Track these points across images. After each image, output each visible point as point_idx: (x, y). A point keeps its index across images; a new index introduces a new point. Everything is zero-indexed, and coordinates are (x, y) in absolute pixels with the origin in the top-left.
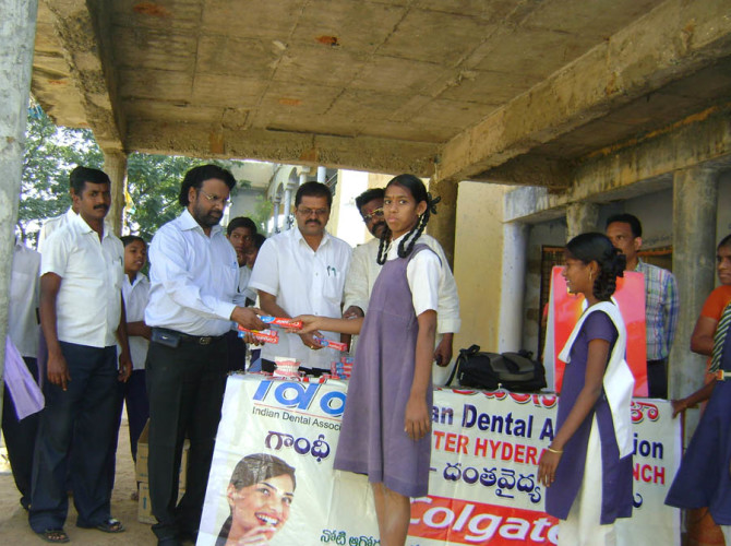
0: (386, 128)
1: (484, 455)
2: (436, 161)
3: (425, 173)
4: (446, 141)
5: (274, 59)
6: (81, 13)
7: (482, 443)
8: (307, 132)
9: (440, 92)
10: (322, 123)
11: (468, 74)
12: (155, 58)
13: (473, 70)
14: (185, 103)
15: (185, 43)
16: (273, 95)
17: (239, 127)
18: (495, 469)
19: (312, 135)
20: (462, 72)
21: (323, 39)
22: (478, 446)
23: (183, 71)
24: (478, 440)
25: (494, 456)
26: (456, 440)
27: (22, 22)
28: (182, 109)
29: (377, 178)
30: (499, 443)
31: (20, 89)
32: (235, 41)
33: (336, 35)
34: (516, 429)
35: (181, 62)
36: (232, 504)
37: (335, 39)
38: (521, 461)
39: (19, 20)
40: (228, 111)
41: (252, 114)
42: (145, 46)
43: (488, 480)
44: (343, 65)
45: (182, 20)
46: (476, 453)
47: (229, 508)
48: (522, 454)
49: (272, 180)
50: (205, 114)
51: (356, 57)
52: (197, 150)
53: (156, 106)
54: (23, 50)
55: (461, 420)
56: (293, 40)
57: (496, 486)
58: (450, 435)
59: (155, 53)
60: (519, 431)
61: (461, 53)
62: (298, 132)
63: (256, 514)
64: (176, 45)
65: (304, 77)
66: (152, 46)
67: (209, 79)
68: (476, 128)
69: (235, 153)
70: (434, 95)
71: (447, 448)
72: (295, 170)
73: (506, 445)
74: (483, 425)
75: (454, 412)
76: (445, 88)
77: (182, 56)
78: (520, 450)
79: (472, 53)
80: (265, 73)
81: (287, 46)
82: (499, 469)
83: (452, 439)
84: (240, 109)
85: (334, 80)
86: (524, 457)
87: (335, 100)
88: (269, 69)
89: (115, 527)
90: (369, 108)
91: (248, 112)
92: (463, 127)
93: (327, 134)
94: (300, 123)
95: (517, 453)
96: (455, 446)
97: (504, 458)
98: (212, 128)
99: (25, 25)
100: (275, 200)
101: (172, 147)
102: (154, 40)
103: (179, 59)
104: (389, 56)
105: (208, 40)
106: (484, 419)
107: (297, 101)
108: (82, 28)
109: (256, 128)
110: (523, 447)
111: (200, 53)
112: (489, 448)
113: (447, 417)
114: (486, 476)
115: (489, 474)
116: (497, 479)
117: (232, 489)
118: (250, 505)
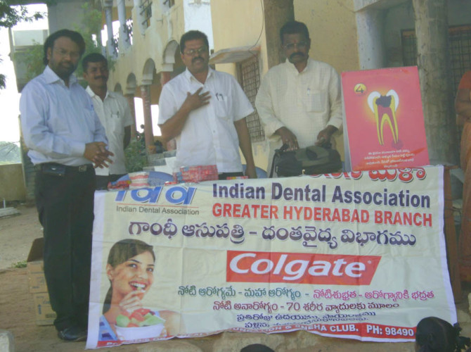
1: (291, 218)
7: (288, 209)
18: (300, 227)
22: (286, 212)
24: (285, 207)
25: (298, 218)
26: (269, 209)
30: (301, 208)
34: (313, 197)
38: (320, 219)
43: (296, 235)
46: (285, 218)
48: (320, 214)
55: (271, 194)
57: (303, 240)
58: (263, 207)
60: (316, 197)
63: (129, 283)
71: (262, 216)
73: (306, 209)
74: (288, 196)
75: (265, 189)
78: (318, 211)
82: (303, 227)
83: (265, 209)
86: (321, 216)
95: (316, 214)
96: (268, 214)
97: (306, 218)
106: (288, 192)
110: (320, 209)
112: (294, 212)
113: (260, 194)
114: (294, 233)
115: (296, 231)
116: (303, 234)
117: (109, 268)
118: (124, 277)
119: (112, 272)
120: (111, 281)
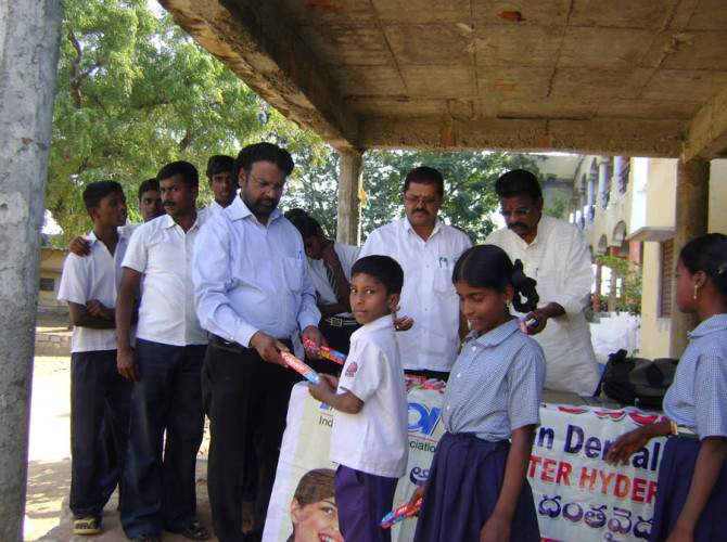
0: (621, 108)
1: (591, 488)
2: (683, 139)
3: (672, 153)
4: (692, 116)
5: (467, 43)
7: (589, 473)
8: (540, 118)
9: (660, 61)
10: (550, 107)
11: (681, 36)
12: (354, 55)
13: (685, 31)
14: (404, 98)
15: (372, 36)
16: (486, 81)
17: (469, 118)
18: (605, 507)
19: (545, 121)
20: (674, 36)
21: (506, 15)
22: (584, 476)
23: (386, 65)
24: (585, 469)
25: (604, 492)
26: (556, 468)
27: (36, 21)
28: (406, 104)
29: (654, 163)
30: (612, 474)
31: (36, 90)
32: (419, 28)
33: (517, 10)
34: (637, 458)
35: (379, 56)
36: (296, 522)
37: (518, 13)
38: (641, 499)
39: (33, 20)
40: (452, 103)
41: (476, 103)
42: (336, 44)
43: (595, 519)
44: (540, 41)
45: (355, 11)
46: (582, 484)
47: (291, 525)
48: (643, 490)
49: (577, 171)
50: (431, 107)
51: (550, 31)
52: (427, 143)
53: (380, 103)
54: (38, 49)
55: (564, 443)
56: (476, 19)
57: (606, 529)
58: (549, 462)
59: (351, 50)
60: (640, 461)
61: (663, 12)
62: (530, 118)
63: (319, 535)
64: (366, 39)
65: (507, 59)
66: (343, 43)
67: (414, 71)
68: (717, 99)
69: (465, 143)
70: (656, 66)
71: (544, 477)
73: (620, 478)
74: (592, 452)
75: (555, 434)
76: (663, 56)
77: (376, 50)
78: (640, 485)
79: (675, 11)
80: (468, 60)
81: (473, 27)
82: (610, 509)
83: (550, 466)
84: (462, 100)
85: (540, 59)
86: (645, 495)
87: (551, 82)
88: (467, 55)
89: (199, 534)
90: (591, 87)
91: (471, 102)
92: (704, 100)
93: (561, 119)
94: (528, 108)
95: (636, 489)
96: (555, 476)
97: (617, 492)
98: (441, 121)
99: (41, 23)
100: (580, 191)
101: (403, 143)
102: (342, 36)
103: (376, 53)
104: (585, 26)
105: (392, 30)
106: (594, 444)
107: (513, 86)
109: (488, 118)
110: (644, 482)
111: (392, 44)
112: (599, 479)
113: (546, 439)
114: (593, 515)
115: (596, 513)
116: (608, 519)
117: (296, 505)
118: (313, 525)
119: (297, 512)
120: (295, 526)
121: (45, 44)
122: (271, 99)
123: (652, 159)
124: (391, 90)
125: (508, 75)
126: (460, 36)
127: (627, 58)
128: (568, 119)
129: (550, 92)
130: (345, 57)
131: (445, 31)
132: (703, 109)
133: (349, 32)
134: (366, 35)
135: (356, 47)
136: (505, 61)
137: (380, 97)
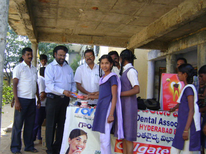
0: (113, 34)
1: (142, 129)
2: (128, 43)
3: (125, 47)
4: (131, 37)
5: (80, 14)
6: (23, 2)
7: (141, 125)
8: (90, 35)
9: (128, 23)
10: (94, 33)
11: (136, 17)
12: (45, 15)
13: (138, 16)
14: (54, 28)
15: (54, 10)
16: (79, 25)
17: (70, 34)
18: (146, 133)
20: (134, 17)
21: (94, 8)
23: (54, 18)
25: (145, 129)
27: (5, 5)
28: (54, 29)
29: (111, 48)
30: (147, 125)
31: (5, 24)
32: (68, 9)
33: (97, 7)
34: (152, 121)
35: (53, 16)
37: (97, 8)
39: (4, 4)
40: (67, 30)
41: (74, 30)
42: (42, 11)
44: (100, 15)
45: (52, 3)
46: (140, 129)
48: (153, 129)
49: (81, 49)
50: (60, 31)
51: (104, 13)
52: (58, 41)
53: (46, 29)
54: (5, 13)
56: (85, 8)
57: (146, 138)
59: (45, 13)
60: (152, 122)
61: (134, 11)
62: (88, 35)
63: (76, 146)
64: (51, 11)
66: (44, 11)
67: (61, 20)
68: (139, 33)
69: (69, 42)
70: (127, 24)
72: (87, 46)
73: (149, 126)
74: (142, 120)
76: (130, 21)
77: (53, 14)
78: (153, 127)
79: (137, 11)
81: (83, 10)
84: (70, 29)
85: (97, 20)
86: (154, 130)
87: (98, 26)
88: (78, 17)
90: (108, 28)
91: (73, 30)
92: (135, 33)
93: (96, 36)
94: (88, 33)
95: (152, 128)
97: (148, 130)
98: (62, 35)
99: (6, 6)
100: (81, 55)
101: (51, 41)
102: (45, 9)
104: (113, 13)
105: (60, 9)
106: (142, 118)
107: (87, 26)
108: (23, 6)
109: (75, 35)
110: (154, 127)
111: (58, 13)
112: (144, 127)
114: (143, 135)
115: (144, 135)
116: (146, 136)
117: (70, 139)
118: (74, 144)
119: (70, 141)
120: (70, 145)
121: (6, 11)
122: (13, 25)
123: (110, 47)
124: (51, 25)
125: (87, 23)
126: (79, 13)
127: (121, 21)
128: (98, 36)
129: (96, 29)
130: (43, 15)
131: (75, 11)
132: (134, 35)
133: (48, 9)
134: (52, 10)
135: (47, 13)
136: (88, 20)
137: (47, 27)
